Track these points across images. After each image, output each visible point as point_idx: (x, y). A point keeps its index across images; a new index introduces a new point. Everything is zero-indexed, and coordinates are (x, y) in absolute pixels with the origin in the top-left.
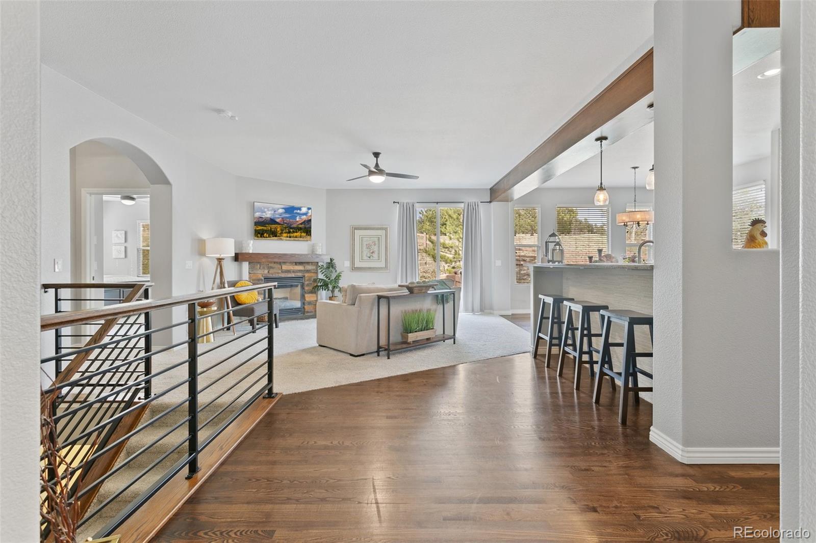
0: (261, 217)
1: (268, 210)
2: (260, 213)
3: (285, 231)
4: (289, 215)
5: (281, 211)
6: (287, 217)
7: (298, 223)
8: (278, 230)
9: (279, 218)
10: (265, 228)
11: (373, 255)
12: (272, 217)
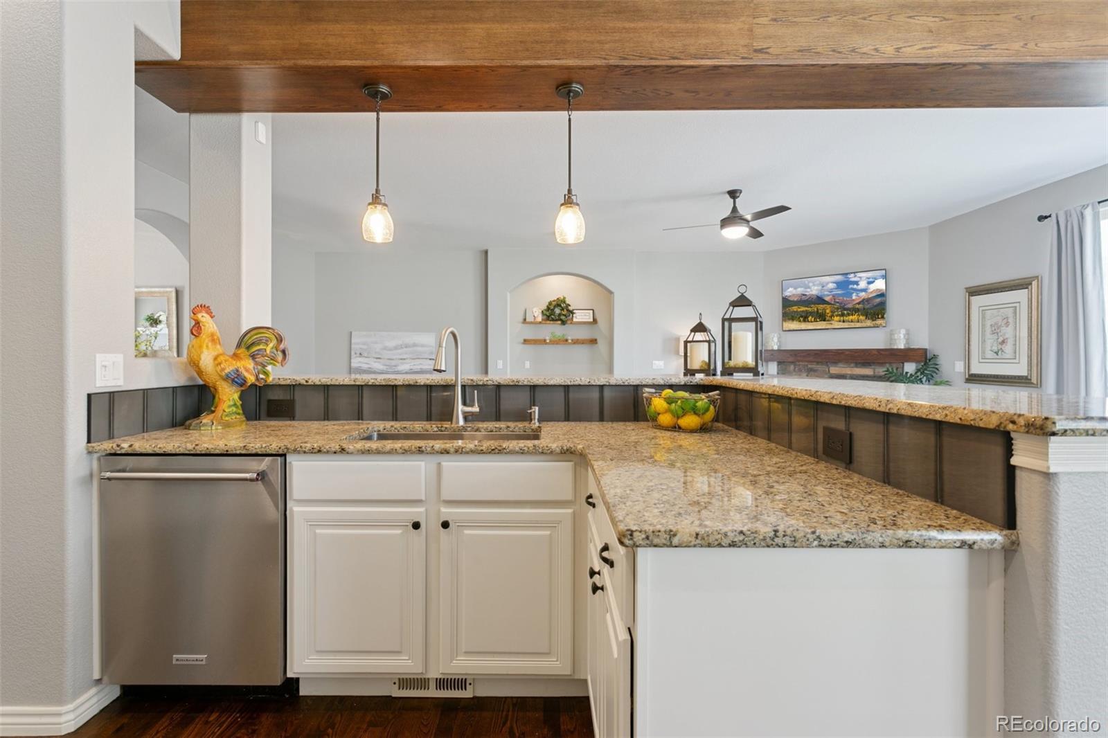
0: (804, 295)
1: (814, 285)
2: (802, 289)
3: (836, 313)
4: (843, 292)
5: (831, 286)
6: (838, 294)
7: (854, 303)
8: (828, 311)
9: (829, 295)
10: (809, 309)
11: (1003, 347)
12: (819, 295)
